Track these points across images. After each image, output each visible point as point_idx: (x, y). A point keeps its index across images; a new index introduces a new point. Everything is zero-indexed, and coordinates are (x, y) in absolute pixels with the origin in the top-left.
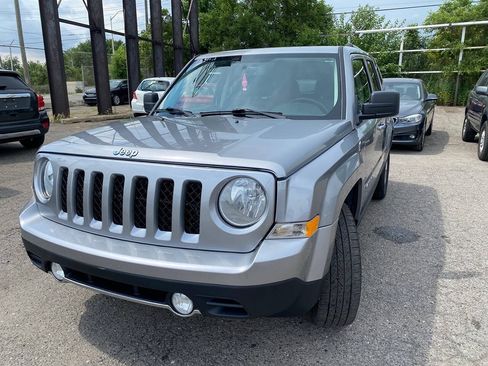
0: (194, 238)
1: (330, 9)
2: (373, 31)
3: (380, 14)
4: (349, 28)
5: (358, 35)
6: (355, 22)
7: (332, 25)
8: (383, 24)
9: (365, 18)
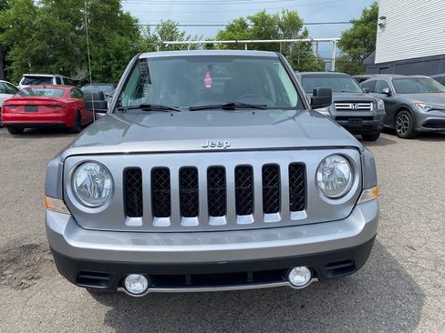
0: (300, 215)
1: (137, 21)
2: (177, 42)
3: (180, 30)
4: (156, 39)
5: (165, 44)
6: (161, 34)
7: (139, 35)
8: (185, 37)
9: (168, 31)
